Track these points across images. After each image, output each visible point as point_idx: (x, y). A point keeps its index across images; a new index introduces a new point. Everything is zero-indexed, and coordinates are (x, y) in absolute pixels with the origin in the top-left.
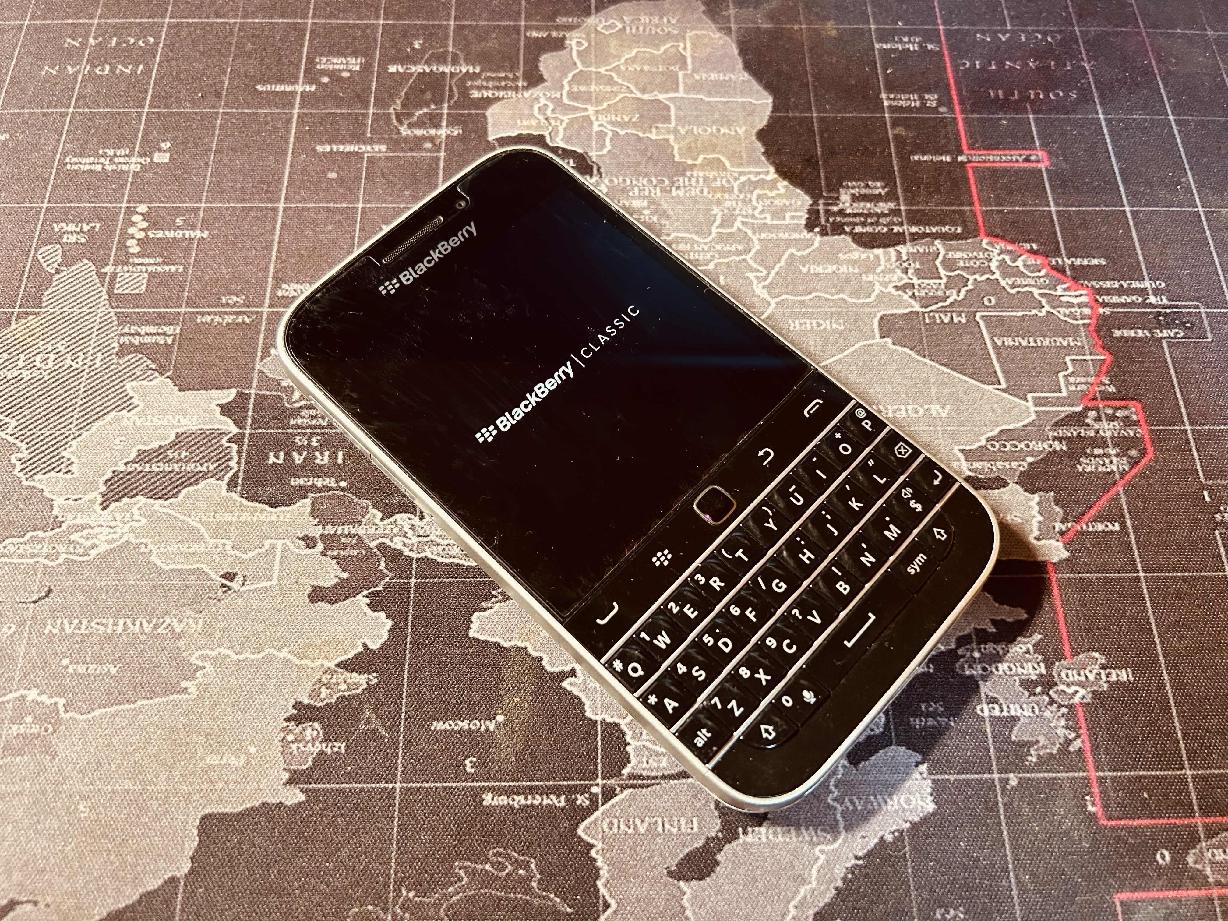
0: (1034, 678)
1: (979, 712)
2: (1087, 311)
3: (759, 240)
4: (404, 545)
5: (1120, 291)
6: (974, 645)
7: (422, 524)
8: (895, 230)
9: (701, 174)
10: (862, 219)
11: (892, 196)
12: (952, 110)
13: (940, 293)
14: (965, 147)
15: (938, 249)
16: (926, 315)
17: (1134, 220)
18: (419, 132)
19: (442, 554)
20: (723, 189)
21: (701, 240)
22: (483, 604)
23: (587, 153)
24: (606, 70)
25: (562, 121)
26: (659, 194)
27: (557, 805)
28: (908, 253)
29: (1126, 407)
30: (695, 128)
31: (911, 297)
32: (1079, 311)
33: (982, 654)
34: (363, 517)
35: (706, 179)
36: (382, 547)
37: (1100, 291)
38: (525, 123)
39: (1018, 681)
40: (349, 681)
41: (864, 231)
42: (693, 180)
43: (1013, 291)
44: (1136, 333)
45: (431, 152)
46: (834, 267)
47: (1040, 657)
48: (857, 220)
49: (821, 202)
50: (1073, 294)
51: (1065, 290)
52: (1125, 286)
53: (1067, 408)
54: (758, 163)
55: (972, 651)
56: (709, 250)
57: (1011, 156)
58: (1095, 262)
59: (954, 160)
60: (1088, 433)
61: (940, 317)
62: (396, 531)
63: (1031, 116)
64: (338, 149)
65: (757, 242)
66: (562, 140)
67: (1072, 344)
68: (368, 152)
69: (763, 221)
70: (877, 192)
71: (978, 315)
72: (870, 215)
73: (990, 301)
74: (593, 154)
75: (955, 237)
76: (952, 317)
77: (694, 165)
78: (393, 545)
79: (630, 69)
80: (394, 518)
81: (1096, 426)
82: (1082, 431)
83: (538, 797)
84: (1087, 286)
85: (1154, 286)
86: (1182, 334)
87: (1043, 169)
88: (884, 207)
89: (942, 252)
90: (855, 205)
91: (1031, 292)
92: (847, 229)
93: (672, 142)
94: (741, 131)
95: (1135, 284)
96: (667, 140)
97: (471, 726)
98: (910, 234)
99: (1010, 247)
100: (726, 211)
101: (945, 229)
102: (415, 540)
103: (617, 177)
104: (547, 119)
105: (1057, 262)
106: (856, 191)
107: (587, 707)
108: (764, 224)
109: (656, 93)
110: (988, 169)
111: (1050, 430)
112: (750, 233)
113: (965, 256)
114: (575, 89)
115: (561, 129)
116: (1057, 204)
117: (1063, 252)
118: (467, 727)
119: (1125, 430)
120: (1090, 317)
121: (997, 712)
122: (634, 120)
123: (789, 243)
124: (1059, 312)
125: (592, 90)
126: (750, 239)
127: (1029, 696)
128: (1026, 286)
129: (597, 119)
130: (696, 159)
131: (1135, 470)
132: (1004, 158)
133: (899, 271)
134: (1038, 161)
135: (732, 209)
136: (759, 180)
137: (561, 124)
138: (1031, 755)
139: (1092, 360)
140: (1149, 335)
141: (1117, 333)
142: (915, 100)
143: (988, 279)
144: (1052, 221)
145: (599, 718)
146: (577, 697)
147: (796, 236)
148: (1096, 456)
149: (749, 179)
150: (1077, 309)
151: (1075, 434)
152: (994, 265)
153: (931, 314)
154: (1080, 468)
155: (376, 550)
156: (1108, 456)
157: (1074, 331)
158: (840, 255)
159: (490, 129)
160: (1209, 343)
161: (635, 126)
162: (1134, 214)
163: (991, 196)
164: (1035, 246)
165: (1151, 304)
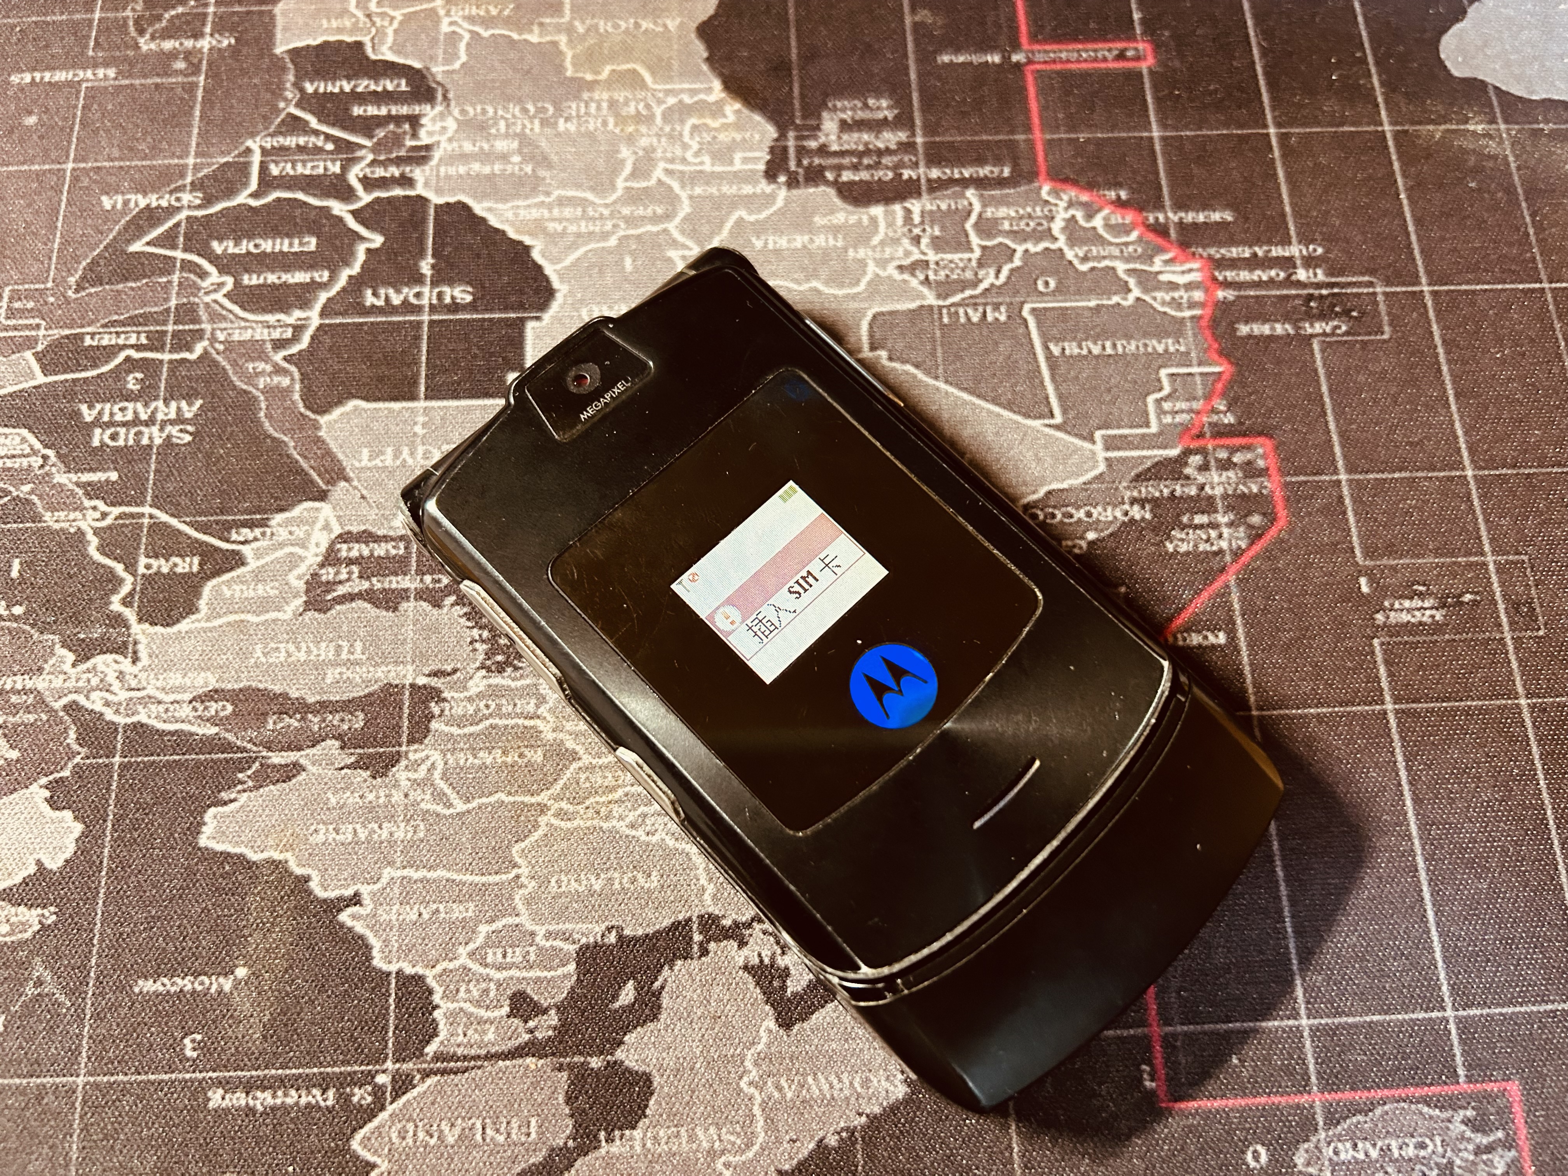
2: (1198, 295)
3: (691, 197)
4: (107, 704)
5: (1253, 263)
7: (135, 670)
8: (905, 177)
9: (605, 96)
10: (855, 160)
11: (903, 121)
13: (969, 275)
14: (1024, 40)
15: (971, 204)
16: (945, 311)
17: (1281, 148)
18: (168, 45)
19: (165, 716)
20: (638, 118)
21: (598, 201)
22: (223, 794)
23: (428, 69)
25: (393, 18)
26: (537, 129)
27: (322, 1104)
28: (922, 212)
29: (1249, 448)
30: (602, 23)
31: (922, 283)
32: (1185, 296)
34: (46, 661)
35: (612, 104)
36: (72, 708)
37: (1221, 264)
38: (334, 24)
40: (13, 919)
41: (857, 178)
42: (593, 105)
43: (1084, 268)
44: (1272, 328)
45: (186, 76)
46: (806, 238)
48: (846, 161)
49: (791, 134)
51: (1167, 262)
52: (1260, 254)
53: (1156, 452)
54: (697, 75)
56: (612, 216)
58: (1216, 216)
59: (1006, 59)
60: (1186, 490)
61: (966, 314)
62: (95, 681)
64: (42, 78)
65: (686, 202)
66: (391, 48)
67: (1172, 349)
68: (87, 80)
69: (699, 168)
70: (880, 115)
71: (1027, 307)
72: (867, 152)
73: (1047, 284)
74: (438, 69)
75: (1001, 182)
76: (985, 312)
77: (596, 82)
78: (88, 705)
80: (93, 661)
81: (1201, 479)
82: (1178, 488)
83: (293, 1092)
84: (1201, 256)
85: (1305, 252)
86: (1344, 328)
87: (1145, 72)
88: (890, 138)
89: (977, 207)
90: (845, 137)
91: (1113, 269)
92: (830, 176)
93: (563, 46)
94: (672, 24)
95: (1277, 251)
96: (555, 44)
97: (196, 985)
98: (929, 181)
99: (1085, 197)
100: (641, 153)
101: (984, 171)
102: (123, 695)
103: (473, 105)
104: (369, 16)
105: (1157, 219)
106: (847, 116)
107: (375, 953)
108: (701, 172)
110: (1058, 73)
111: (1128, 488)
112: (676, 186)
113: (1013, 214)
115: (390, 31)
116: (1163, 126)
117: (1167, 202)
118: (189, 987)
119: (1245, 484)
120: (1202, 305)
122: (506, 13)
123: (735, 202)
124: (1155, 299)
126: (677, 196)
128: (1104, 258)
129: (448, 14)
130: (598, 73)
131: (1257, 548)
132: (1084, 55)
133: (906, 242)
134: (1138, 58)
135: (649, 151)
136: (696, 103)
137: (391, 23)
139: (1201, 374)
141: (1244, 329)
143: (1047, 249)
144: (1153, 152)
145: (393, 968)
146: (361, 937)
147: (748, 189)
148: (1196, 527)
149: (680, 101)
150: (1182, 292)
151: (1166, 492)
152: (1057, 226)
153: (953, 310)
154: (1170, 547)
155: (61, 714)
156: (1214, 526)
157: (1175, 328)
158: (817, 219)
159: (279, 36)
160: (1385, 341)
161: (507, 22)
162: (1283, 138)
163: (1061, 116)
164: (1123, 195)
165: (1298, 281)
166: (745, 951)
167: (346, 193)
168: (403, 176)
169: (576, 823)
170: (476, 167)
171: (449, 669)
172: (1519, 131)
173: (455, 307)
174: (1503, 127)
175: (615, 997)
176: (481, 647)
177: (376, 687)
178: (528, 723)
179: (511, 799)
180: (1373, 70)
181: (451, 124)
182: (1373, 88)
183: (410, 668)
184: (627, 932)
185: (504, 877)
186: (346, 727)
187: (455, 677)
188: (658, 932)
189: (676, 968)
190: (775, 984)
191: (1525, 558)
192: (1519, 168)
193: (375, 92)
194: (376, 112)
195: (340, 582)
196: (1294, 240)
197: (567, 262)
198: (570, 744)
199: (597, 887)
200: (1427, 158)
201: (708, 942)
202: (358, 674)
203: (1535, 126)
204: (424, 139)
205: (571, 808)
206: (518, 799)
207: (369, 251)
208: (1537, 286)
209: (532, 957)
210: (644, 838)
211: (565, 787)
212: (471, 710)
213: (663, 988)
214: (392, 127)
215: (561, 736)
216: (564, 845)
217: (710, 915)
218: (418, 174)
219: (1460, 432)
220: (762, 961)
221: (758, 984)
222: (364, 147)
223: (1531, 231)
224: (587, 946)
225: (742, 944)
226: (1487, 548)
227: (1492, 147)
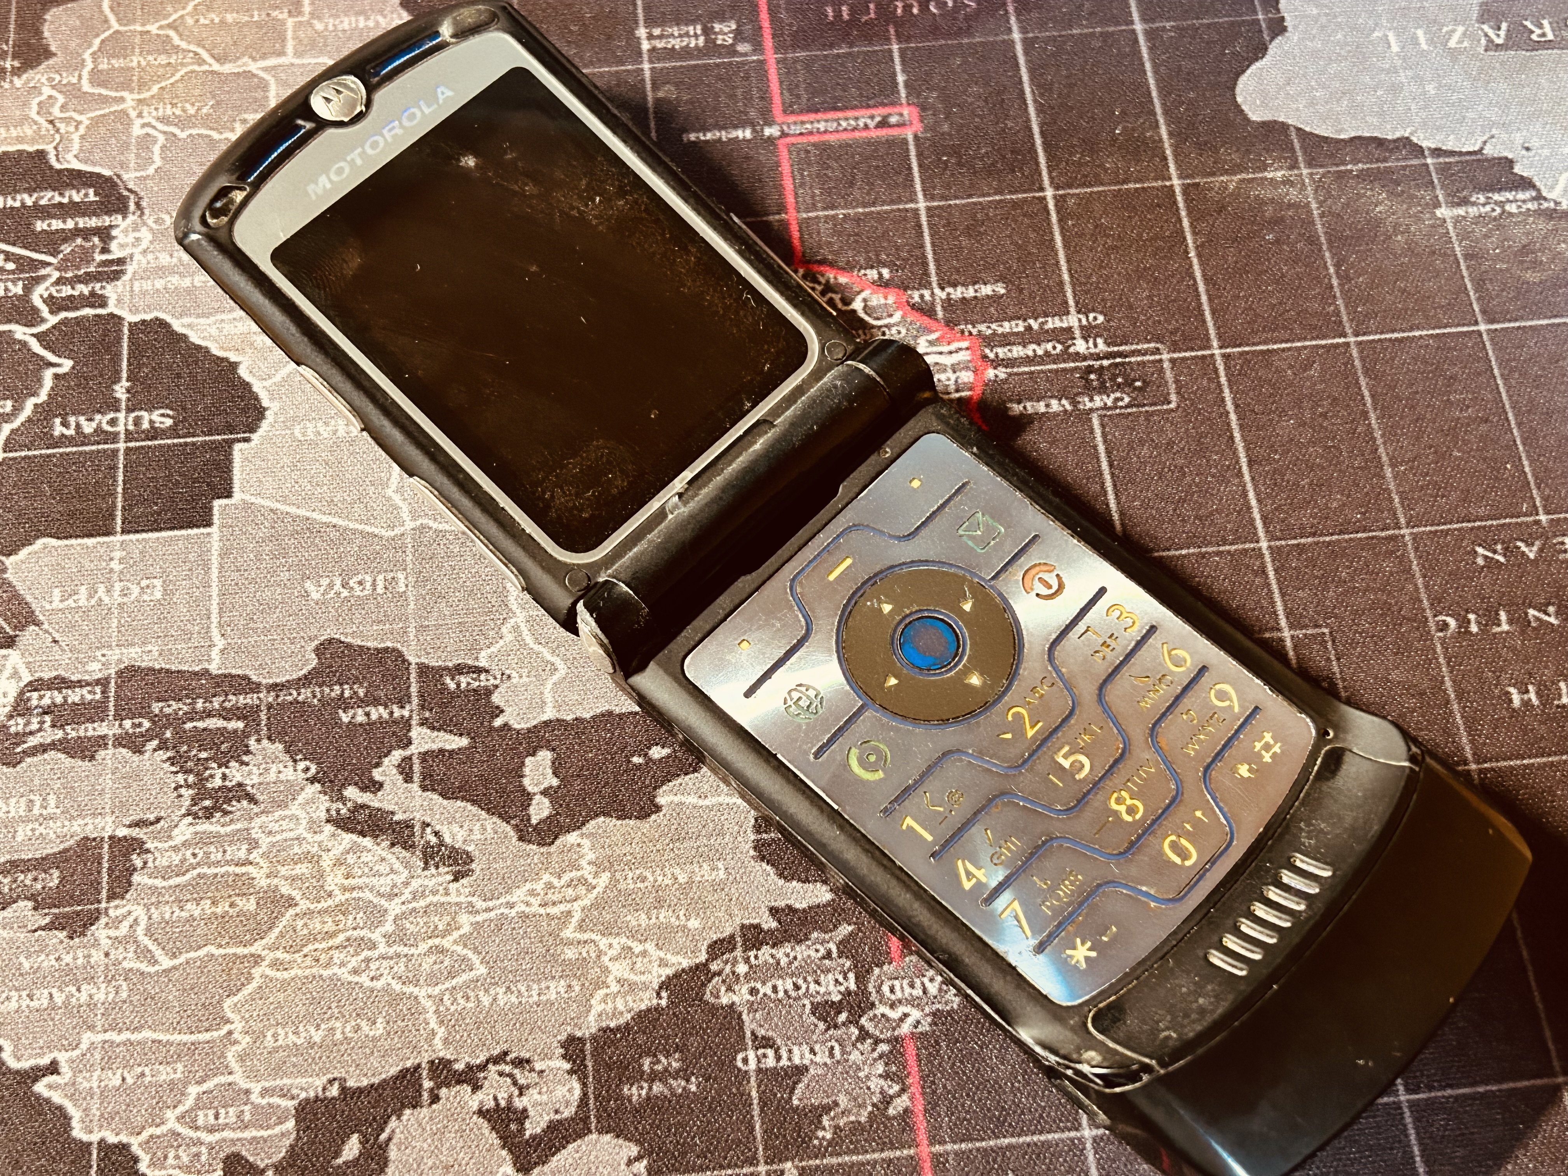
0: (836, 998)
1: (740, 1064)
2: (967, 376)
5: (1028, 337)
6: (738, 952)
12: (758, 47)
14: (778, 112)
17: (1058, 212)
23: (119, 176)
24: (161, 28)
25: (79, 123)
32: (953, 377)
33: (751, 967)
37: (990, 341)
38: (14, 132)
39: (808, 1007)
44: (1047, 406)
47: (848, 964)
50: (946, 349)
51: (931, 343)
52: (1035, 325)
55: (735, 962)
57: (857, 119)
58: (986, 290)
59: (758, 133)
63: (895, 47)
66: (77, 156)
74: (130, 177)
79: (202, 21)
84: (971, 334)
86: (1127, 400)
87: (910, 139)
95: (1053, 323)
99: (844, 279)
104: (52, 122)
105: (922, 297)
107: (75, 1123)
109: (246, 59)
110: (817, 145)
114: (103, 66)
115: (76, 137)
116: (930, 195)
117: (934, 279)
120: (972, 386)
121: (770, 1062)
122: (205, 111)
125: (134, 64)
127: (826, 1030)
129: (140, 115)
132: (844, 124)
134: (902, 125)
137: (77, 128)
138: (824, 1129)
140: (1069, 407)
142: (696, 36)
144: (920, 226)
145: (94, 1138)
146: (59, 1107)
150: (950, 374)
160: (1172, 410)
161: (206, 121)
162: (1060, 201)
163: (817, 192)
164: (886, 273)
165: (1078, 353)
166: (480, 1095)
167: (31, 317)
168: (93, 294)
169: (293, 973)
170: (175, 280)
171: (152, 817)
172: (1323, 176)
173: (154, 433)
174: (1305, 172)
175: (337, 1154)
176: (187, 793)
177: (72, 842)
178: (239, 870)
179: (222, 951)
180: (1161, 121)
181: (145, 235)
182: (1161, 140)
183: (109, 819)
184: (351, 1083)
185: (215, 1034)
186: (39, 886)
187: (159, 826)
188: (384, 1080)
189: (404, 1118)
190: (513, 1127)
191: (1326, 631)
192: (1322, 215)
193: (61, 204)
194: (61, 225)
195: (31, 733)
196: (1072, 310)
197: (278, 378)
198: (285, 890)
199: (317, 1039)
200: (1219, 212)
201: (439, 1087)
202: (52, 830)
203: (1342, 168)
204: (116, 252)
205: (287, 957)
206: (230, 951)
207: (56, 376)
208: (1342, 340)
209: (247, 1117)
210: (368, 983)
211: (282, 935)
212: (176, 859)
213: (390, 1139)
214: (79, 241)
215: (276, 881)
216: (281, 996)
217: (441, 1060)
218: (110, 291)
219: (1254, 502)
220: (498, 1105)
221: (493, 1128)
222: (49, 264)
223: (1335, 282)
224: (307, 1100)
225: (476, 1088)
226: (1283, 622)
227: (1293, 195)
